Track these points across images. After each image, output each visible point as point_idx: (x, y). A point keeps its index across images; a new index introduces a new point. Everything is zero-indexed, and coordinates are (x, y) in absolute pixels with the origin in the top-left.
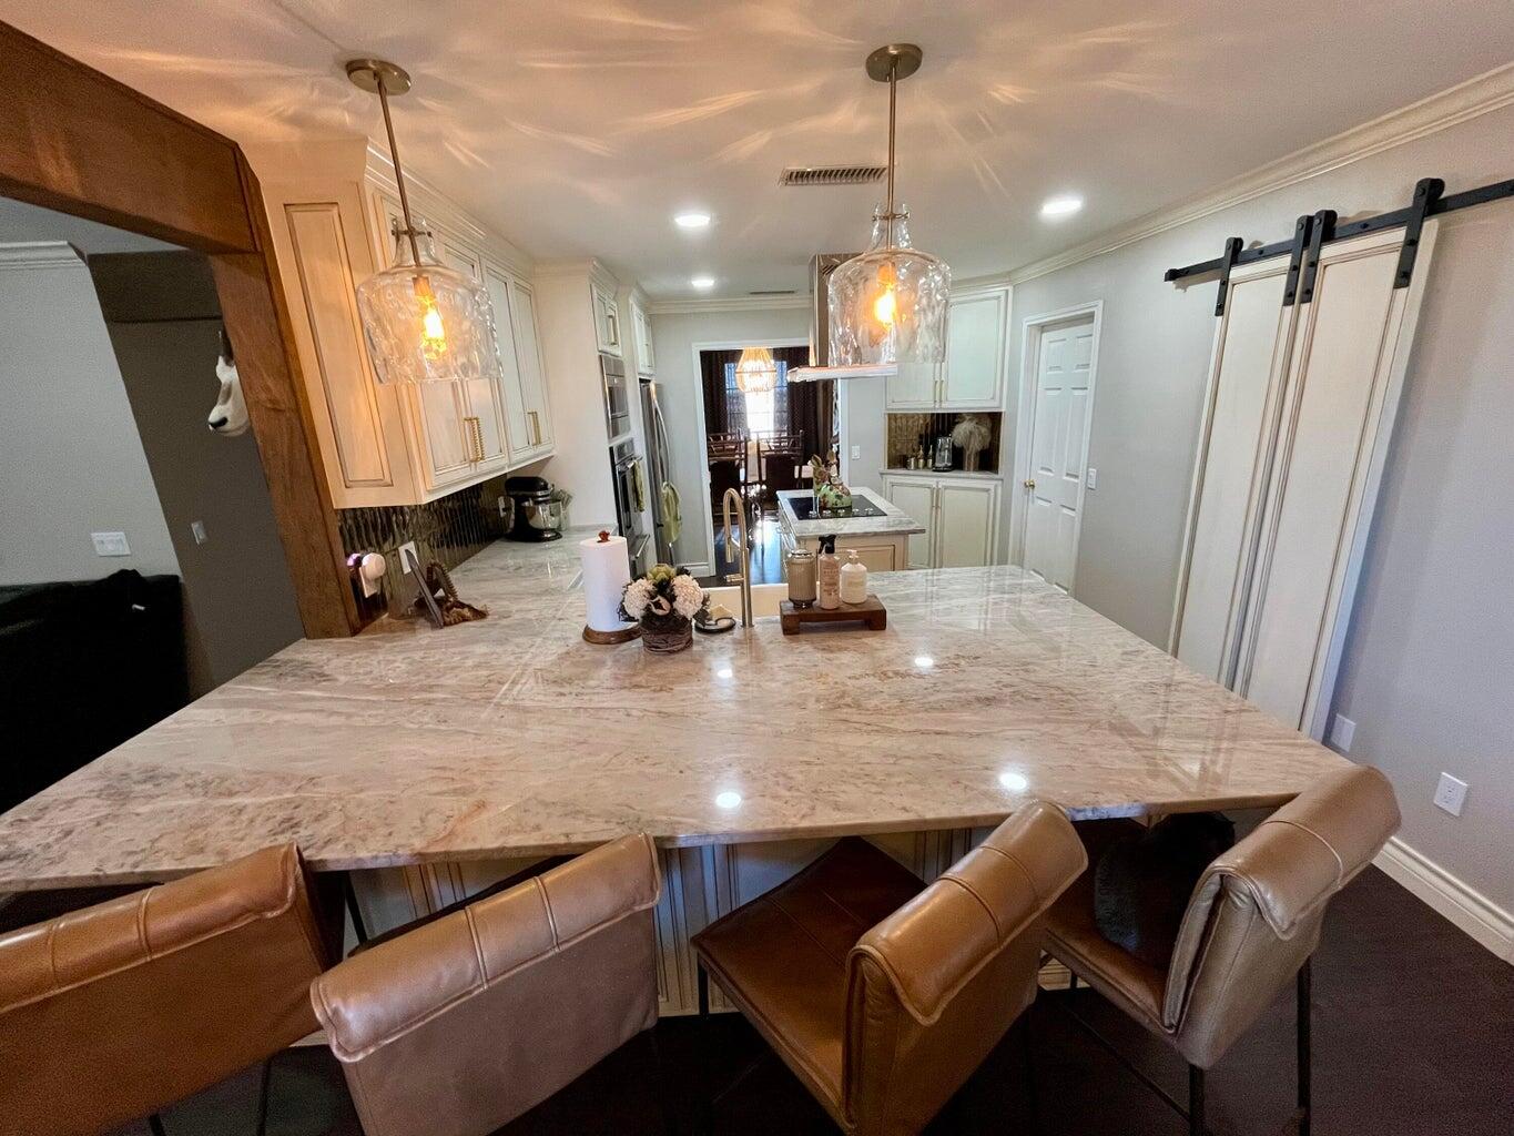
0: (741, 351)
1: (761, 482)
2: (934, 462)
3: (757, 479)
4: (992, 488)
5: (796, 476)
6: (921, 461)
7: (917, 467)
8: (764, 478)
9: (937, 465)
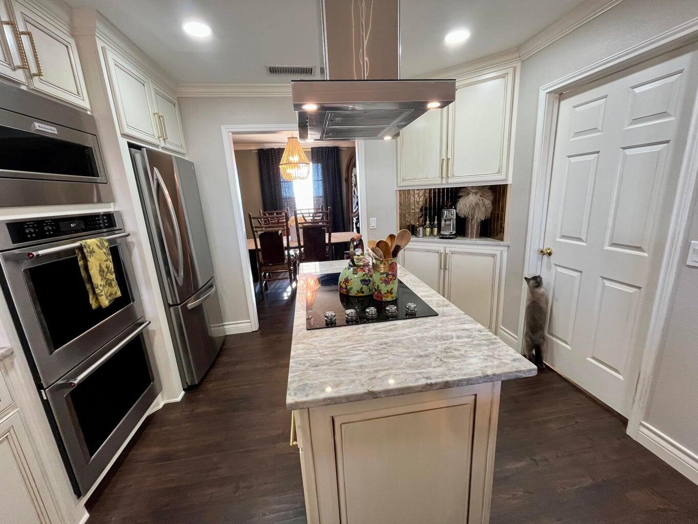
0: (284, 149)
1: (299, 247)
2: (439, 231)
3: (296, 244)
4: (498, 253)
5: (327, 241)
6: (428, 229)
7: (424, 235)
8: (302, 244)
9: (442, 233)
